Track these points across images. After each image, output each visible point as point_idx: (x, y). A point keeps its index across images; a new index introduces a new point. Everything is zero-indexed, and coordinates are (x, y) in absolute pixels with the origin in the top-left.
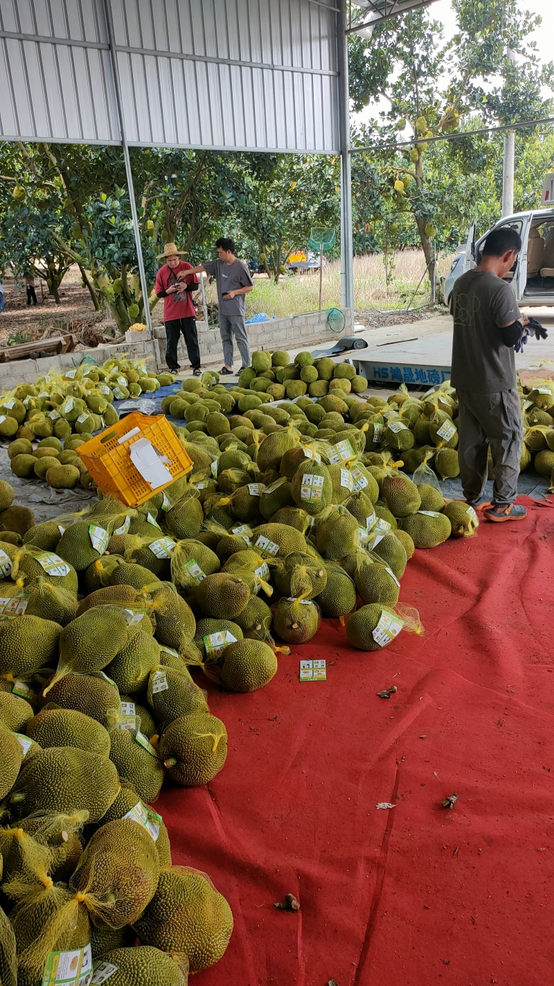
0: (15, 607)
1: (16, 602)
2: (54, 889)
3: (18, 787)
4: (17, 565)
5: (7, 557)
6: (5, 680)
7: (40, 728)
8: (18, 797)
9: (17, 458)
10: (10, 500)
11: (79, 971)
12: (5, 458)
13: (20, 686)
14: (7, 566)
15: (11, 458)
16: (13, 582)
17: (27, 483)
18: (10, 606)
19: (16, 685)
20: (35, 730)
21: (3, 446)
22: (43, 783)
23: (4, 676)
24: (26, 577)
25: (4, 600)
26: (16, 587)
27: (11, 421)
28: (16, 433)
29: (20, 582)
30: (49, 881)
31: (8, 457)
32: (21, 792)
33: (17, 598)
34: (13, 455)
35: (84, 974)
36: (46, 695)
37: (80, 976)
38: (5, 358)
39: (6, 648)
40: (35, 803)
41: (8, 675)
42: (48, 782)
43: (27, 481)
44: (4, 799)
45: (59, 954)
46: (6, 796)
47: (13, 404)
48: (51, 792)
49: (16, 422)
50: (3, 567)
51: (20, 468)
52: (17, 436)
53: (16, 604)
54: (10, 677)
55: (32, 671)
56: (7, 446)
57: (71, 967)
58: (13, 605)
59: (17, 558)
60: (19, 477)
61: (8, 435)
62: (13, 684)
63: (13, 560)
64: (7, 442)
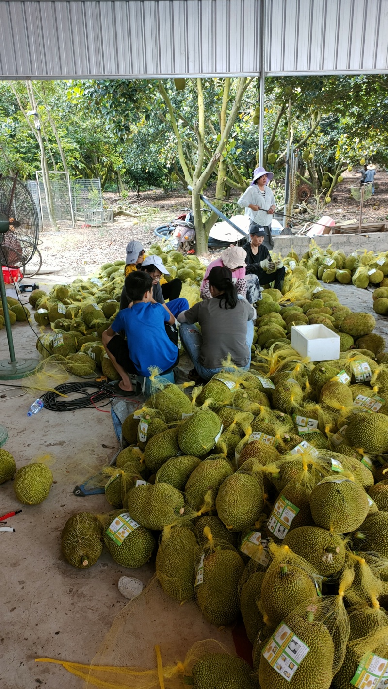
0: (372, 405)
1: (373, 402)
2: (380, 611)
3: (362, 529)
4: (376, 376)
5: (369, 369)
6: (358, 452)
7: (378, 494)
8: (360, 536)
9: (379, 300)
10: (372, 329)
11: (383, 674)
12: (369, 298)
13: (366, 459)
14: (368, 375)
15: (374, 299)
16: (372, 387)
17: (382, 319)
18: (368, 403)
19: (364, 458)
20: (375, 494)
21: (369, 289)
22: (380, 534)
23: (358, 449)
24: (381, 386)
25: (363, 397)
26: (372, 391)
27: (380, 273)
28: (380, 283)
29: (376, 389)
30: (377, 604)
31: (372, 298)
32: (364, 533)
33: (375, 400)
34: (376, 298)
35: (385, 677)
36: (385, 473)
37: (383, 677)
38: (384, 229)
39: (364, 431)
40: (371, 545)
41: (360, 449)
42: (383, 536)
43: (382, 318)
44: (351, 532)
45: (374, 655)
46: (353, 532)
47: (384, 262)
48: (384, 543)
49: (382, 275)
50: (365, 375)
51: (380, 307)
52: (381, 284)
53: (373, 404)
54: (361, 451)
55: (377, 453)
56: (373, 291)
57: (379, 668)
58: (371, 403)
59: (377, 372)
60: (377, 313)
61: (375, 283)
62: (362, 457)
63: (373, 372)
64: (372, 287)
